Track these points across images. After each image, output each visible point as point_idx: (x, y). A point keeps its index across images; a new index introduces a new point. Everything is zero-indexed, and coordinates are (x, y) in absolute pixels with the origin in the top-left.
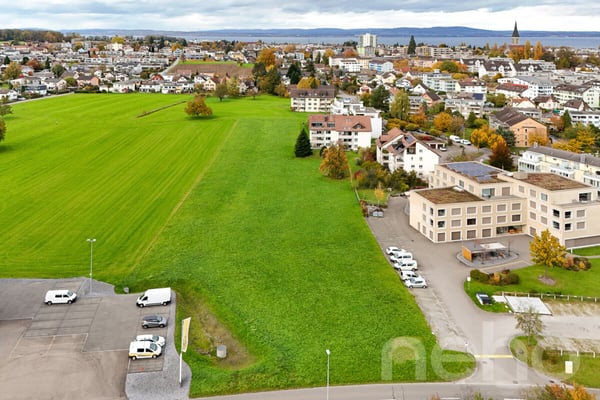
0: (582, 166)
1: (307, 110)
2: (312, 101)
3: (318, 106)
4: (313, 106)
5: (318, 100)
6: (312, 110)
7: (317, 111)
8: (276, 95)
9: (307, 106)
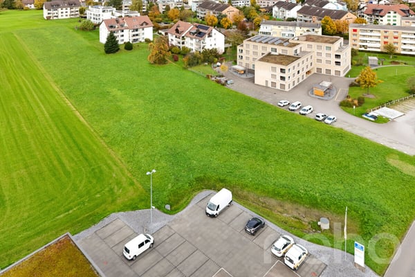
0: (298, 28)
1: (60, 17)
2: (64, 10)
3: (69, 13)
4: (64, 14)
5: (69, 9)
6: (64, 17)
7: (68, 17)
8: (14, 9)
9: (60, 14)
